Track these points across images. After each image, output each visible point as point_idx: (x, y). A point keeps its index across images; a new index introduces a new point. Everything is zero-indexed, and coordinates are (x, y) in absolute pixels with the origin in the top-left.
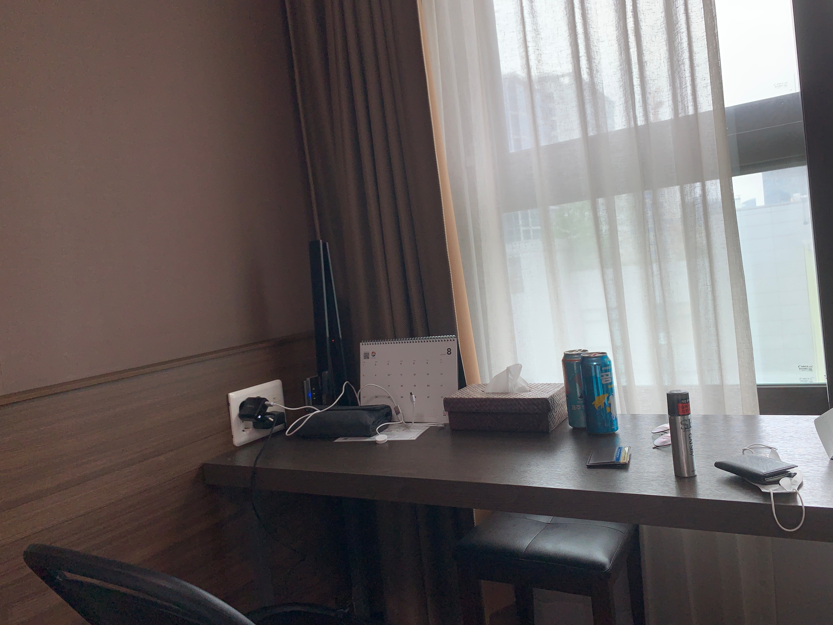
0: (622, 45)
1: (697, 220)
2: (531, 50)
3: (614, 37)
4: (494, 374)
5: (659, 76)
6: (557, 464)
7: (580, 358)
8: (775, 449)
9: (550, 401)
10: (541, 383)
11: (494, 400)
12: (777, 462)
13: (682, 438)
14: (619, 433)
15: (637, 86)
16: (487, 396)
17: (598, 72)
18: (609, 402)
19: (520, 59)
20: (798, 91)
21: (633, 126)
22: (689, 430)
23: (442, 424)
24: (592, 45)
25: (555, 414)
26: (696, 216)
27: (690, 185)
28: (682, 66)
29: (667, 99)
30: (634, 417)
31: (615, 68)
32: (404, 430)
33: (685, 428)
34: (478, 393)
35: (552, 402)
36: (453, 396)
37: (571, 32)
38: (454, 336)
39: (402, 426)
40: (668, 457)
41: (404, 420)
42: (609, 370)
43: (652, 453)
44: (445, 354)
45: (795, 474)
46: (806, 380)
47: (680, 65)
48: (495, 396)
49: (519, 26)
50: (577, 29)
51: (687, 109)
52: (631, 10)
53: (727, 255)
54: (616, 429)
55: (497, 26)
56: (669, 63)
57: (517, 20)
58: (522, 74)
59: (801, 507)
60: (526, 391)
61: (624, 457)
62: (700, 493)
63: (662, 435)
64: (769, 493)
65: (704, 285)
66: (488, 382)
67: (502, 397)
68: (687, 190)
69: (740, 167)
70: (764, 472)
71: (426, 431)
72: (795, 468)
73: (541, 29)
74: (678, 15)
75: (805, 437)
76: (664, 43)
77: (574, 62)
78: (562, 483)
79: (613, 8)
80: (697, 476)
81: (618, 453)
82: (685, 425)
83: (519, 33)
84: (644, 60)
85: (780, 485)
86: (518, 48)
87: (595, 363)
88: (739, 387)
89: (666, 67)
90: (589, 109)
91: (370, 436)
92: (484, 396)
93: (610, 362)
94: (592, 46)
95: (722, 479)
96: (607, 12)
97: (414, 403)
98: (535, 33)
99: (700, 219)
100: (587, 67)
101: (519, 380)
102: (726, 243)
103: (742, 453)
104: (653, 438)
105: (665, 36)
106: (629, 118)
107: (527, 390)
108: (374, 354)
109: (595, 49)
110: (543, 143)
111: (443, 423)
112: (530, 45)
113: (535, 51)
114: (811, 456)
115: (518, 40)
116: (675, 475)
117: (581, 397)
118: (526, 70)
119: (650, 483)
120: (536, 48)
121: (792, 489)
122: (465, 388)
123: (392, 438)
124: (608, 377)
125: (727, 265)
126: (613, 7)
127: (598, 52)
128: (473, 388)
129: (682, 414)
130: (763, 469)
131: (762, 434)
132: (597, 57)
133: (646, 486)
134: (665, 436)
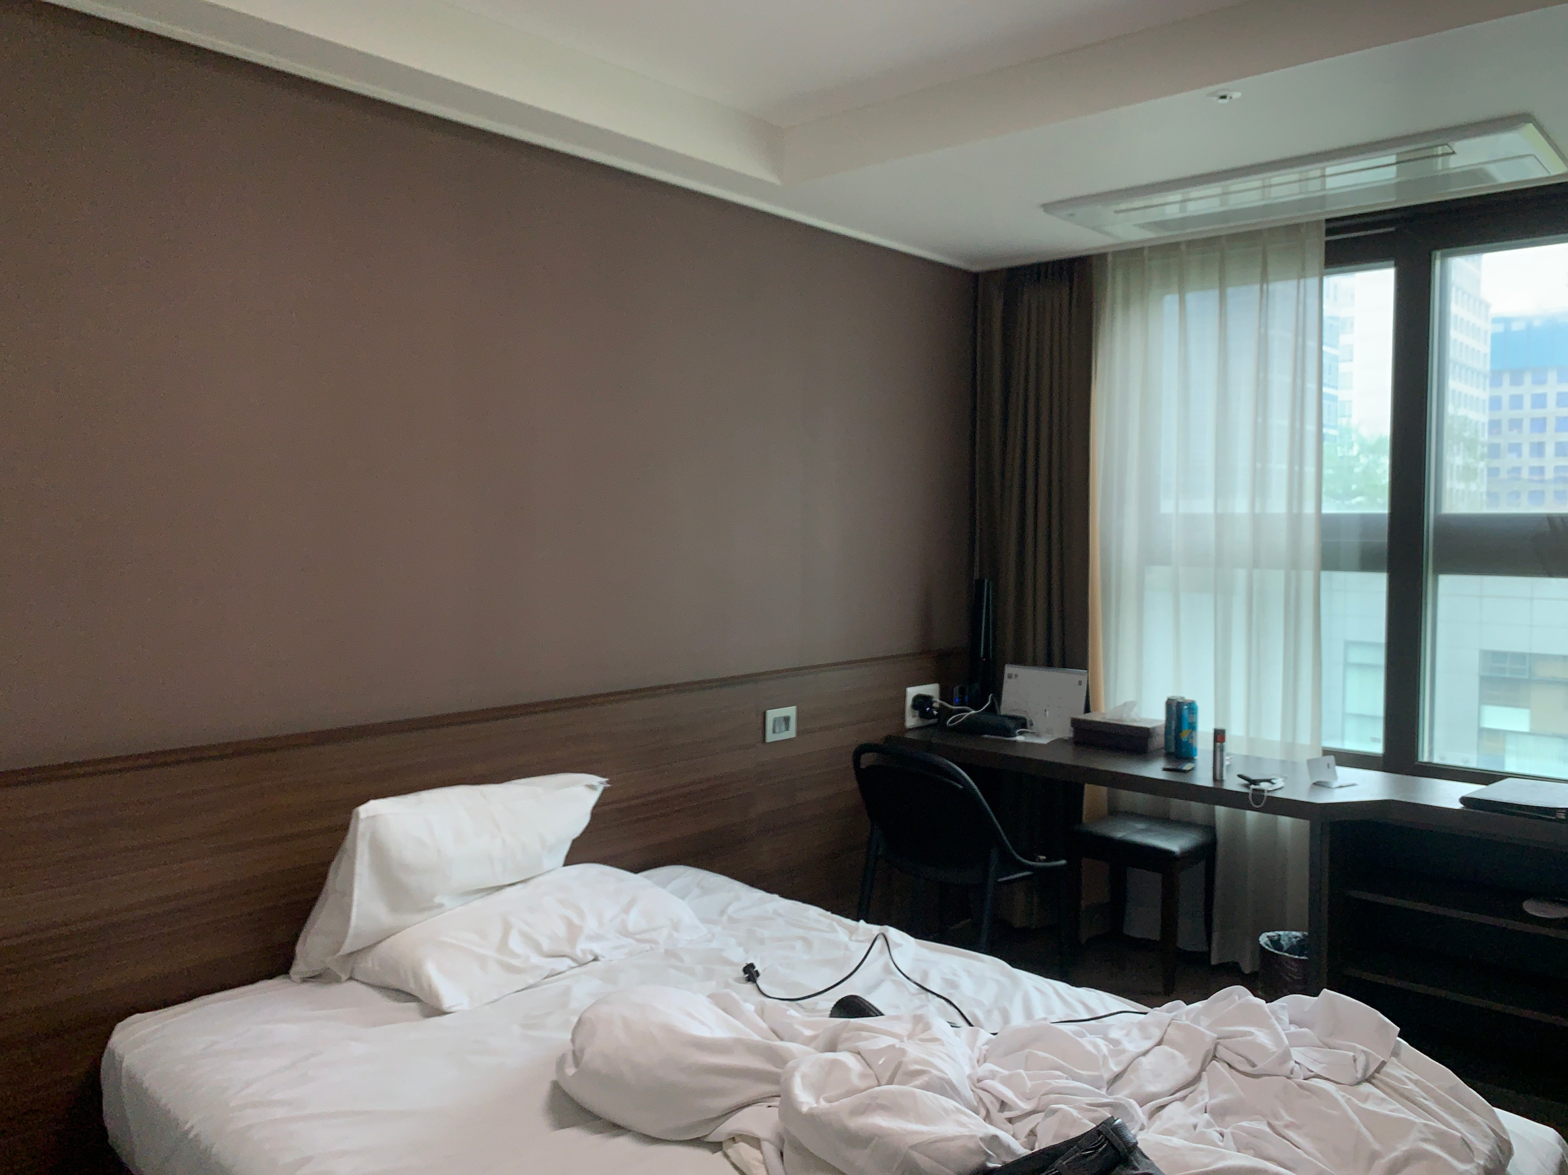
7: (1179, 703)
9: (1152, 731)
10: (1147, 717)
13: (1218, 756)
25: (1154, 740)
32: (1035, 737)
33: (1221, 750)
34: (1099, 718)
36: (1079, 717)
38: (1085, 671)
39: (1034, 734)
44: (1076, 685)
48: (1112, 721)
61: (1195, 767)
62: (1225, 785)
71: (1054, 739)
80: (1225, 778)
85: (1260, 786)
87: (1187, 707)
91: (1012, 737)
92: (1104, 721)
95: (1238, 781)
97: (1047, 719)
101: (1132, 713)
108: (1016, 676)
111: (1068, 736)
116: (1213, 774)
117: (1174, 730)
121: (1268, 789)
122: (1089, 712)
128: (1095, 714)
133: (1201, 781)
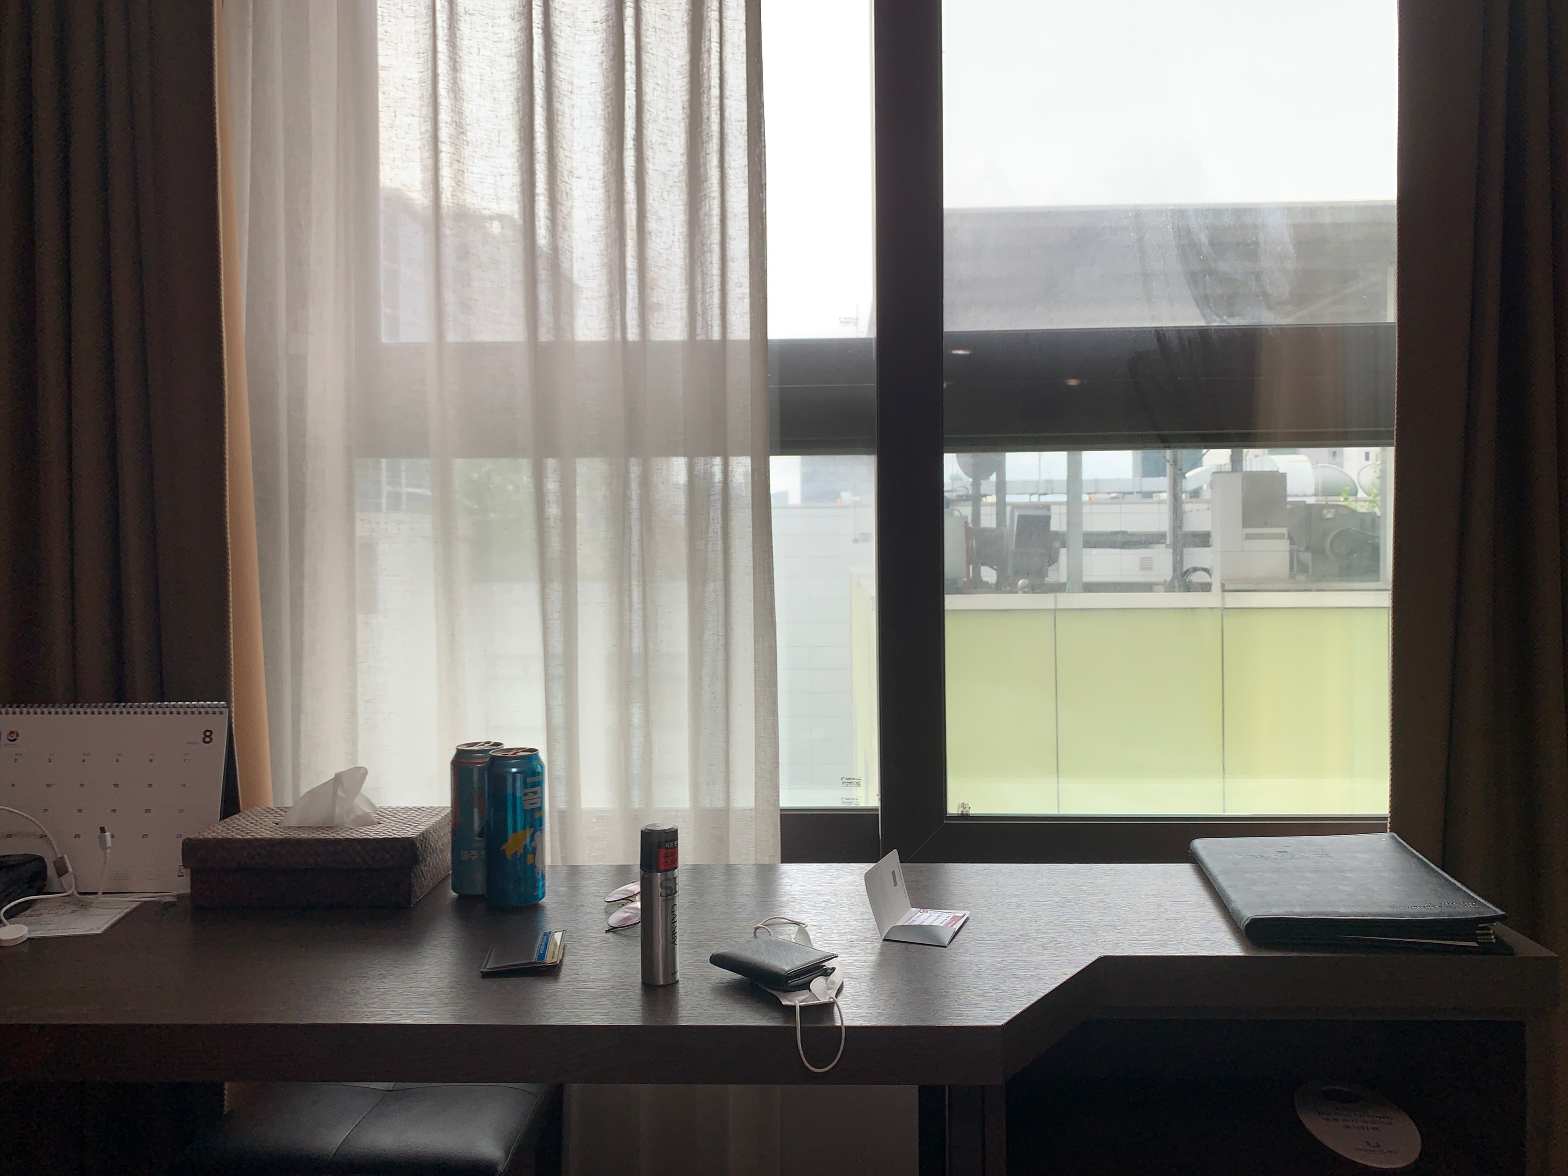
0: (613, 192)
1: (711, 521)
2: (444, 158)
3: (599, 175)
4: (304, 789)
5: (669, 262)
6: (421, 973)
7: (486, 758)
8: (804, 924)
9: (418, 844)
10: (403, 806)
11: (300, 842)
12: (808, 949)
13: (660, 912)
14: (545, 905)
15: (632, 272)
16: (286, 834)
17: (566, 230)
18: (533, 844)
19: (421, 170)
20: (872, 337)
21: (620, 340)
22: (674, 898)
23: (173, 896)
24: (560, 179)
25: (424, 869)
26: (711, 514)
27: (705, 460)
28: (708, 255)
29: (679, 306)
30: (574, 871)
31: (597, 231)
32: (73, 912)
33: (667, 895)
34: (266, 828)
35: (421, 845)
36: (205, 833)
37: (523, 144)
38: (222, 703)
39: (69, 903)
40: (632, 948)
41: (76, 888)
42: (539, 784)
43: (604, 941)
44: (198, 743)
45: (834, 969)
46: (850, 801)
47: (705, 252)
48: (304, 833)
49: (425, 108)
50: (535, 143)
51: (710, 330)
52: (632, 137)
53: (752, 586)
54: (541, 896)
55: (381, 96)
56: (687, 245)
57: (423, 94)
58: (419, 197)
59: (840, 1027)
60: (372, 823)
61: (554, 952)
62: (681, 1015)
63: (623, 905)
64: (794, 1007)
65: (714, 634)
66: (289, 803)
67: (319, 837)
68: (699, 467)
69: (781, 441)
70: (787, 969)
71: (131, 912)
72: (833, 959)
73: (467, 124)
74: (708, 166)
75: (848, 903)
76: (682, 208)
77: (524, 201)
78: (430, 1013)
79: (602, 124)
80: (680, 983)
81: (543, 944)
82: (666, 888)
83: (425, 121)
84: (646, 229)
85: (810, 991)
86: (419, 148)
87: (514, 770)
88: (753, 813)
89: (682, 250)
90: (544, 295)
92: (279, 835)
93: (542, 767)
94: (559, 181)
95: (721, 985)
96: (591, 127)
97: (109, 851)
98: (455, 129)
99: (716, 521)
100: (548, 215)
101: (358, 801)
102: (752, 565)
103: (753, 935)
104: (606, 912)
105: (684, 197)
106: (614, 324)
107: (374, 822)
108: (13, 737)
109: (564, 188)
110: (451, 337)
111: (175, 893)
112: (445, 148)
113: (453, 162)
114: (856, 935)
115: (421, 133)
116: (643, 983)
117: (480, 835)
118: (431, 194)
119: (597, 1002)
120: (456, 157)
121: (828, 997)
122: (236, 816)
123: (38, 932)
124: (536, 796)
125: (751, 602)
126: (602, 122)
127: (569, 195)
128: (254, 817)
129: (663, 868)
130: (786, 964)
131: (785, 899)
132: (566, 203)
133: (591, 1007)
134: (630, 908)
